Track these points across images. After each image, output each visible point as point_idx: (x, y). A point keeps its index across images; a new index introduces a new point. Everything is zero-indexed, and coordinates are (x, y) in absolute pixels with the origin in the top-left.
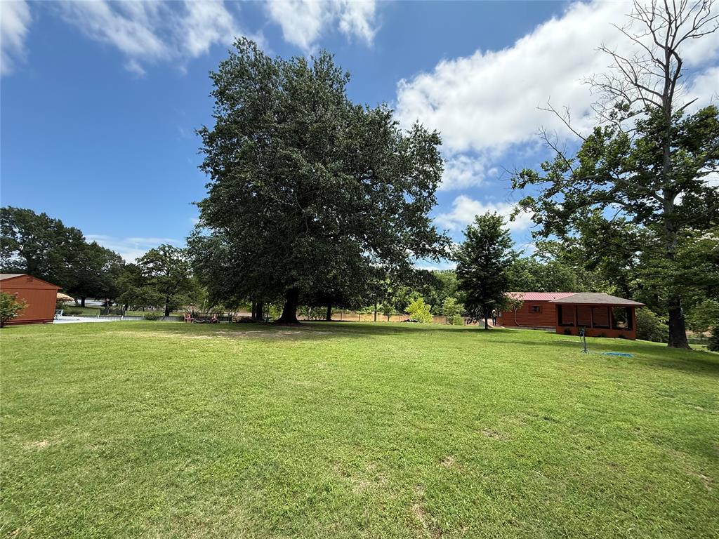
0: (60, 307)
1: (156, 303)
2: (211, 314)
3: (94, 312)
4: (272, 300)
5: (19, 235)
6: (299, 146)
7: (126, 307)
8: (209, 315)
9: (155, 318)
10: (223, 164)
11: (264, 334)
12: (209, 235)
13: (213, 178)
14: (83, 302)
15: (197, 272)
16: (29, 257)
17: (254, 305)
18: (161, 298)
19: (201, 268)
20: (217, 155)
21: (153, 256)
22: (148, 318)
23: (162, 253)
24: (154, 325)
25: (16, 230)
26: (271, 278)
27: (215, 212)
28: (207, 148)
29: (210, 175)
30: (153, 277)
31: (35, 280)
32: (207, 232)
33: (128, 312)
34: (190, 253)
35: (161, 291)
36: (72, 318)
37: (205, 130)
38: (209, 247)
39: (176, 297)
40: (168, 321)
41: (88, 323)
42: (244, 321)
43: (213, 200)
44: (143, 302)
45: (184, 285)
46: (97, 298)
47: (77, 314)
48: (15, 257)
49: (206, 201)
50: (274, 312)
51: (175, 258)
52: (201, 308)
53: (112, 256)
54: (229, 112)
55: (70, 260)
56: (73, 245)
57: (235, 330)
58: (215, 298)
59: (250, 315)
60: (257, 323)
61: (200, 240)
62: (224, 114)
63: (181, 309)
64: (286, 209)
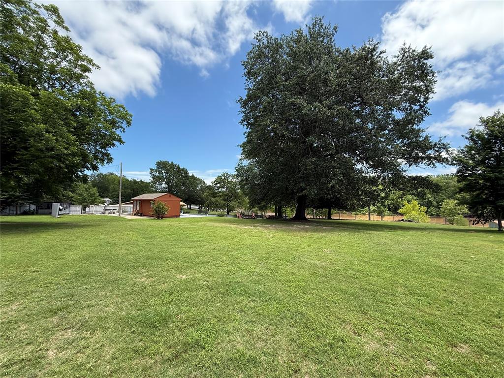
0: (181, 209)
1: (222, 207)
2: (251, 213)
3: (195, 212)
4: (288, 204)
5: (164, 174)
6: (300, 94)
7: (209, 209)
8: (250, 214)
9: (222, 216)
10: (252, 118)
11: (285, 227)
12: (247, 164)
13: (247, 128)
14: (190, 207)
15: (242, 188)
16: (168, 185)
17: (276, 208)
18: (224, 204)
19: (244, 185)
20: (248, 113)
21: (219, 180)
22: (219, 216)
23: (223, 178)
24: (222, 219)
25: (163, 172)
26: (287, 189)
27: (250, 149)
28: (243, 110)
29: (246, 127)
30: (220, 192)
31: (172, 196)
32: (246, 163)
33: (210, 212)
34: (238, 176)
35: (224, 200)
36: (187, 215)
37: (241, 99)
38: (248, 171)
39: (232, 203)
40: (229, 218)
41: (193, 218)
42: (271, 218)
43: (248, 142)
44: (214, 206)
45: (235, 196)
46: (196, 205)
47: (188, 213)
48: (164, 185)
49: (244, 143)
50: (290, 213)
51: (230, 180)
52: (245, 210)
53: (201, 182)
54: (254, 83)
55: (184, 184)
56: (185, 177)
57: (266, 223)
58: (253, 204)
59: (274, 214)
60: (278, 219)
61: (242, 168)
62: (251, 86)
63: (235, 210)
64: (294, 140)
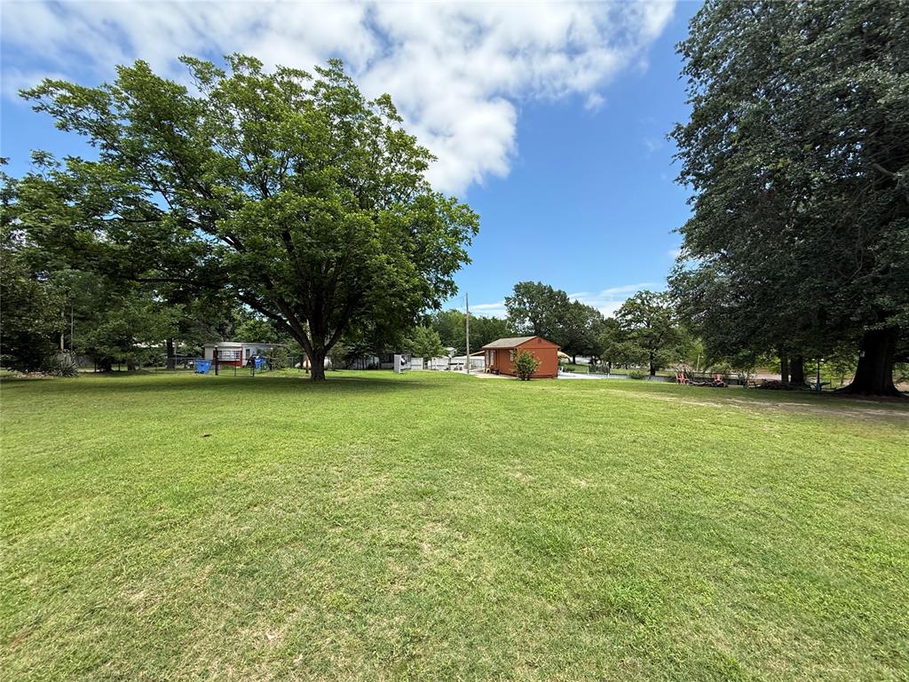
0: (560, 364)
1: (638, 361)
2: (711, 374)
3: (584, 369)
4: (824, 352)
5: (527, 305)
7: (610, 364)
8: (707, 376)
9: (641, 377)
10: (710, 162)
12: (696, 267)
13: (696, 189)
14: (574, 360)
15: (685, 319)
16: (535, 322)
17: (783, 363)
18: (644, 354)
19: (690, 315)
20: (697, 153)
21: (630, 307)
22: (633, 377)
23: (639, 301)
24: (641, 385)
25: (525, 300)
27: (703, 235)
28: (684, 150)
29: (691, 186)
30: (632, 330)
31: (543, 341)
32: (694, 265)
33: (613, 370)
34: (673, 296)
35: (643, 346)
36: (569, 374)
37: (679, 128)
38: (699, 283)
39: (661, 353)
40: (654, 382)
41: (582, 380)
42: (768, 386)
43: (700, 218)
44: (625, 360)
45: (670, 338)
46: (585, 356)
47: (572, 371)
48: (528, 323)
49: (690, 223)
50: (832, 374)
51: (655, 305)
52: (694, 366)
53: (593, 312)
54: (710, 82)
55: (561, 319)
56: (561, 306)
57: (757, 398)
58: (715, 353)
59: (779, 377)
60: (794, 387)
61: (685, 276)
62: (702, 91)
63: (668, 367)
